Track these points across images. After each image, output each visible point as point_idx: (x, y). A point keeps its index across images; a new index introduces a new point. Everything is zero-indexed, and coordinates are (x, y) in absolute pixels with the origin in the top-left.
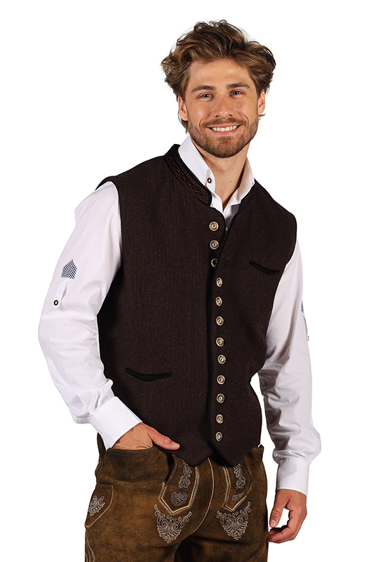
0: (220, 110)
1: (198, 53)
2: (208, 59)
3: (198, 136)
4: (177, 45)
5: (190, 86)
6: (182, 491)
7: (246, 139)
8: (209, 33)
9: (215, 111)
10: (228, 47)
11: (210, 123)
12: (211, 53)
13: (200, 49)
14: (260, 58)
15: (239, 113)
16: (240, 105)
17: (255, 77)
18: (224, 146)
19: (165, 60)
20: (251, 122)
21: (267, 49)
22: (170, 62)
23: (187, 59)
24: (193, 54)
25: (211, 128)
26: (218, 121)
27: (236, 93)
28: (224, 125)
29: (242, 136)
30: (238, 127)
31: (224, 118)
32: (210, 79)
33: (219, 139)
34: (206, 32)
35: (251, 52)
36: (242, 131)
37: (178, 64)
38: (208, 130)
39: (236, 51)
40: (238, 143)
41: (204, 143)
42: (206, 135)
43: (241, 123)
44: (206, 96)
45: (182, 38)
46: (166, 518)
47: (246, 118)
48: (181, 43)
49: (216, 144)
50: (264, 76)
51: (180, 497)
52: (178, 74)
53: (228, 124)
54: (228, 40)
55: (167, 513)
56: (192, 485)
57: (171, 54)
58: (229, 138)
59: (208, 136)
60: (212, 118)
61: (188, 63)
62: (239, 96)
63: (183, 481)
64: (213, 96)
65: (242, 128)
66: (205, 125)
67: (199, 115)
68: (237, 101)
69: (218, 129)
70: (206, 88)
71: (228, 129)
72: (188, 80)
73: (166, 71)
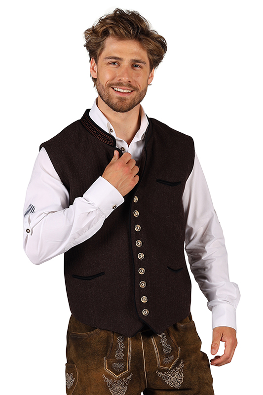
0: (123, 76)
1: (115, 32)
2: (121, 37)
3: (103, 93)
4: (99, 22)
5: (104, 54)
6: (119, 361)
7: (136, 101)
8: (125, 19)
9: (119, 76)
10: (137, 33)
11: (113, 84)
12: (124, 34)
13: (116, 29)
14: (158, 44)
15: (135, 82)
16: (138, 75)
17: (151, 57)
18: (121, 104)
19: (87, 30)
20: (141, 89)
21: (164, 39)
22: (92, 33)
23: (106, 33)
24: (111, 32)
25: (113, 88)
26: (119, 84)
27: (136, 66)
28: (124, 87)
29: (134, 99)
30: (132, 91)
31: (125, 83)
32: (119, 52)
33: (118, 98)
34: (123, 18)
35: (152, 39)
36: (134, 95)
37: (98, 36)
38: (111, 90)
39: (142, 37)
40: (131, 103)
41: (106, 98)
42: (109, 92)
43: (136, 89)
44: (114, 63)
45: (104, 17)
46: (113, 382)
47: (139, 87)
48: (102, 21)
49: (115, 101)
50: (158, 58)
51: (119, 366)
52: (96, 43)
53: (126, 88)
54: (138, 27)
55: (113, 378)
56: (125, 357)
57: (93, 27)
58: (125, 99)
59: (110, 93)
60: (115, 81)
61: (106, 37)
62: (138, 69)
63: (118, 355)
64: (119, 65)
65: (135, 93)
66: (110, 86)
67: (106, 76)
68: (136, 71)
69: (119, 90)
70: (116, 58)
71: (125, 91)
72: (102, 49)
73: (87, 39)
